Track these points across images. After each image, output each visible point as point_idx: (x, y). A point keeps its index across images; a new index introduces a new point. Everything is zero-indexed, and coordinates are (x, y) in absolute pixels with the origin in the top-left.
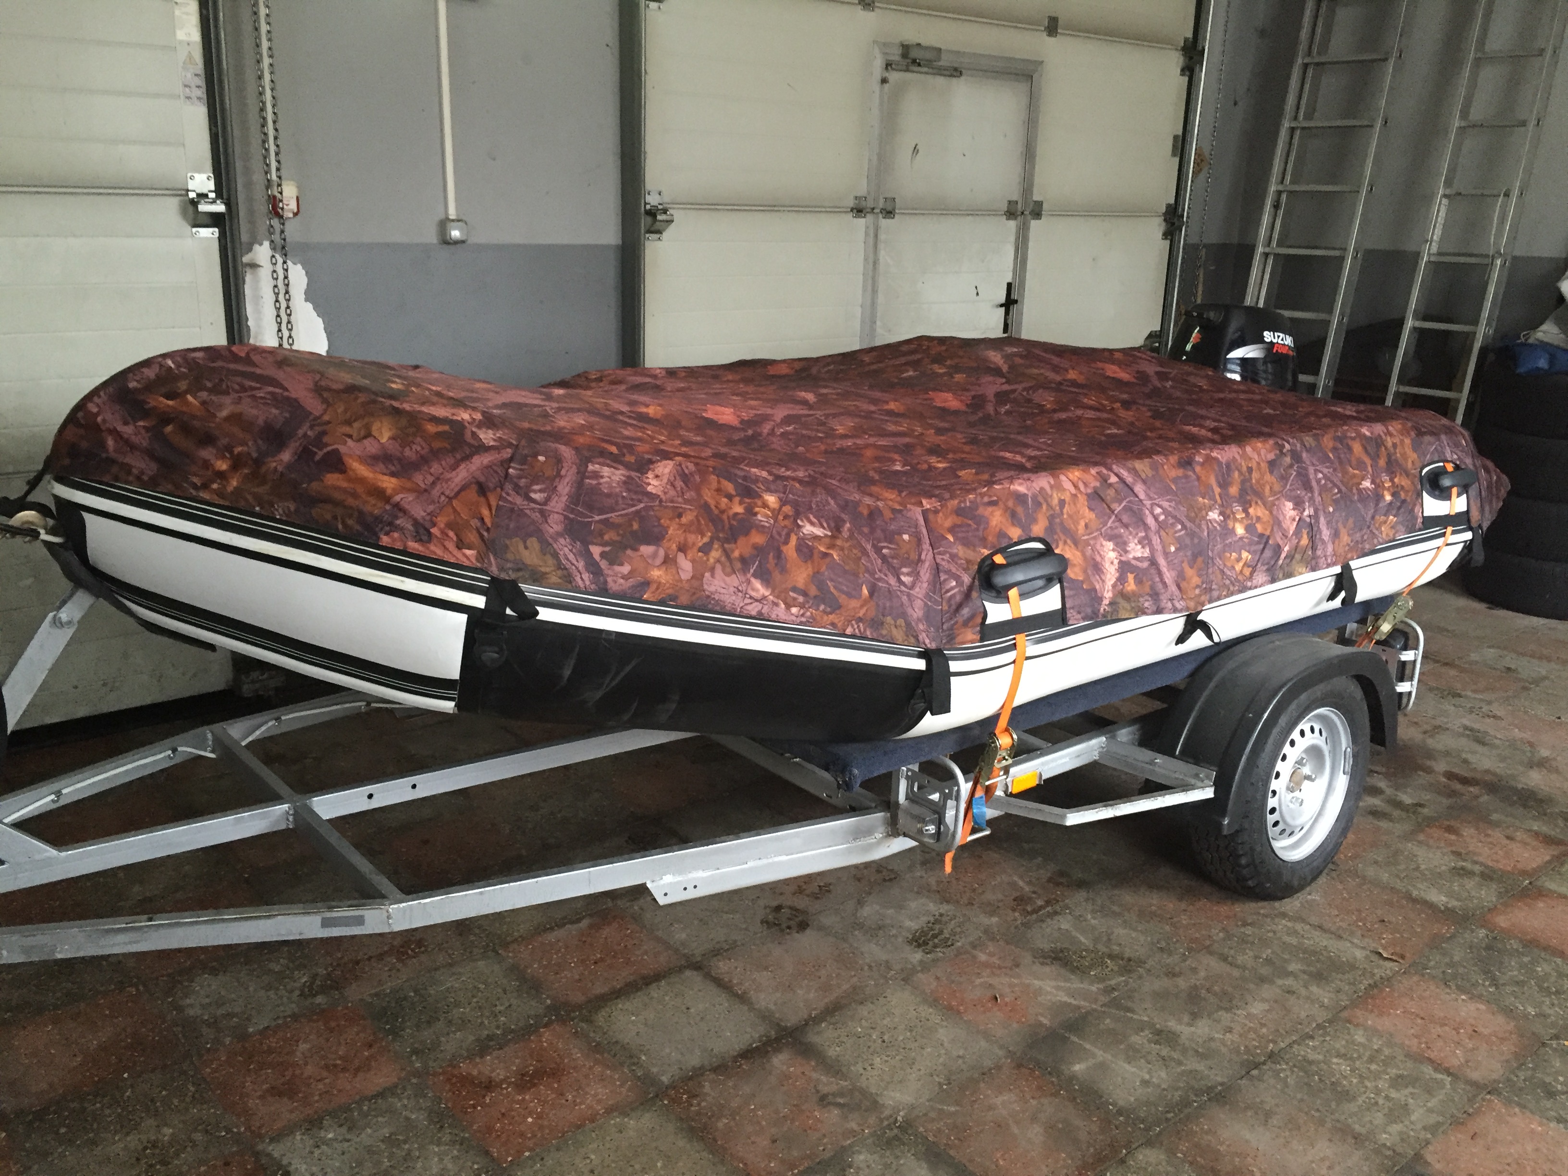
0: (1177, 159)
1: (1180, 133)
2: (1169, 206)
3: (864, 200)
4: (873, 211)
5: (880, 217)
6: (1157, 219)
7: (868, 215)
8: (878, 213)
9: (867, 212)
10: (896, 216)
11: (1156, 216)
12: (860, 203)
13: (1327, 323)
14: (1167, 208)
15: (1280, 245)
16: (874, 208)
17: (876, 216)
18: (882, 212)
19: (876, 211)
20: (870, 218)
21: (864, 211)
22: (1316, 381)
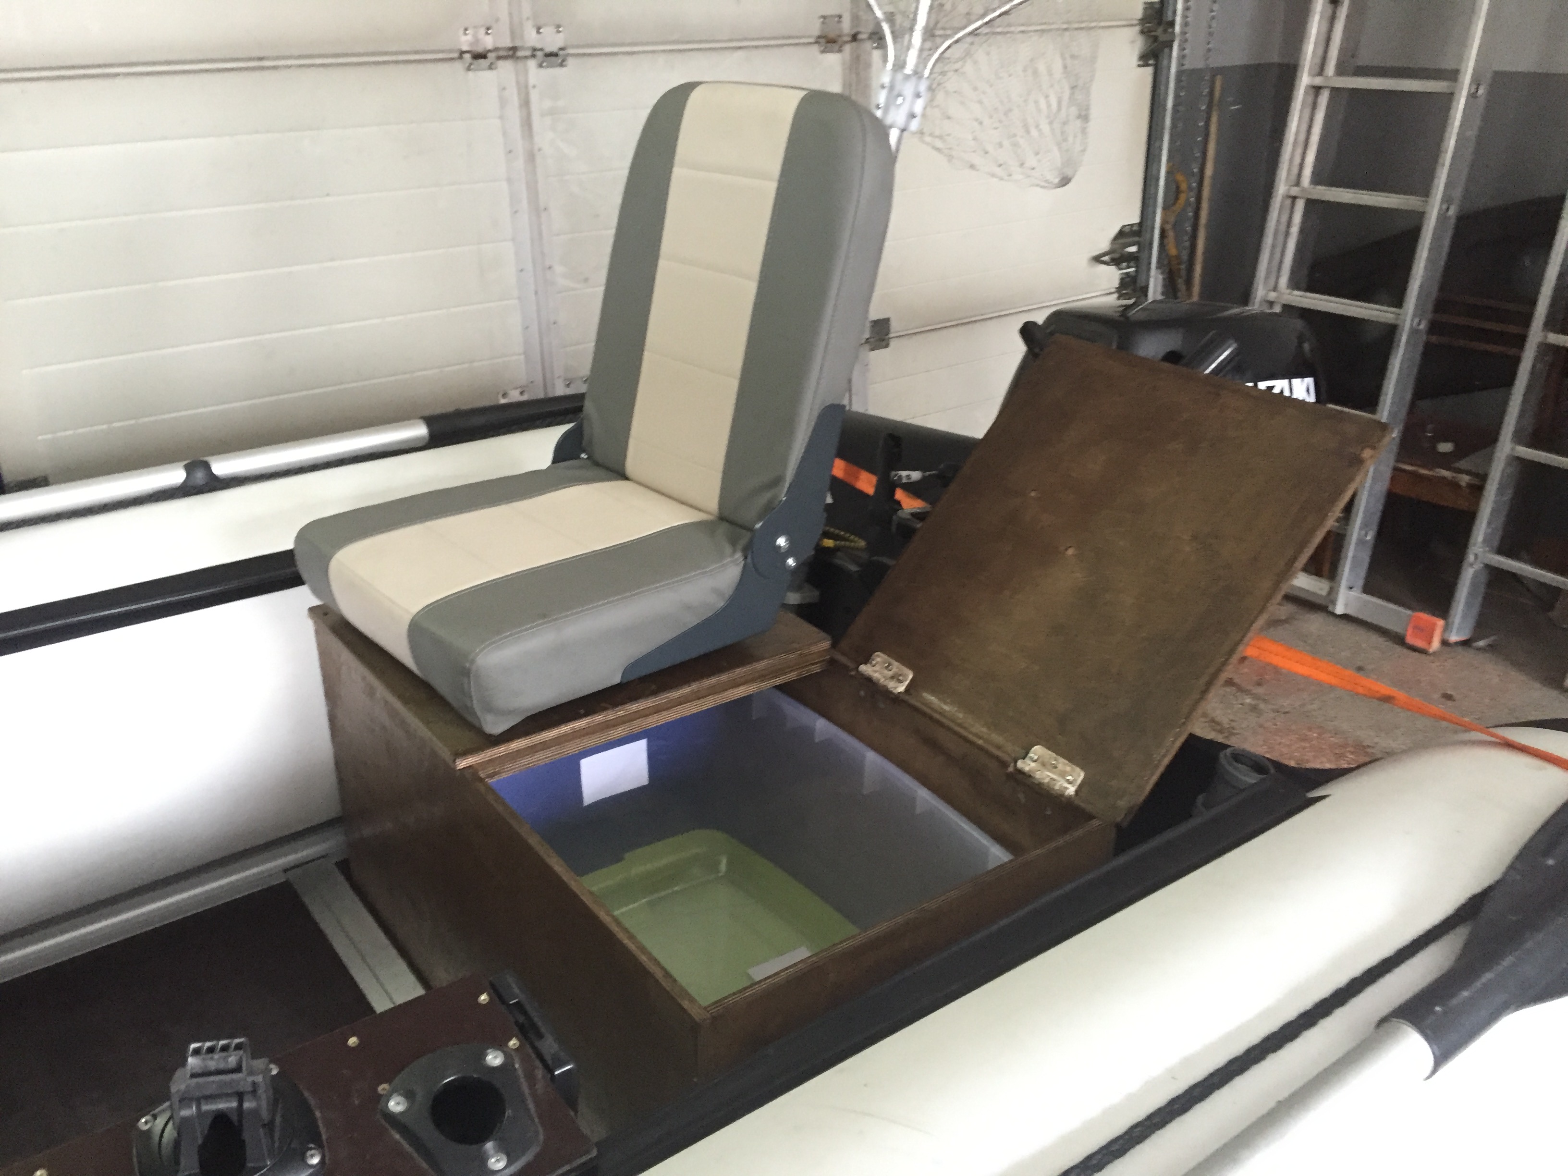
2: (1147, 7)
3: (487, 34)
4: (512, 53)
5: (532, 64)
6: (1126, 30)
7: (501, 63)
8: (526, 57)
9: (499, 58)
10: (570, 61)
11: (1124, 26)
12: (477, 41)
13: (1419, 217)
14: (1145, 9)
15: (1341, 70)
16: (514, 49)
17: (520, 65)
18: (533, 56)
19: (520, 54)
20: (506, 68)
21: (489, 55)
22: (1397, 319)
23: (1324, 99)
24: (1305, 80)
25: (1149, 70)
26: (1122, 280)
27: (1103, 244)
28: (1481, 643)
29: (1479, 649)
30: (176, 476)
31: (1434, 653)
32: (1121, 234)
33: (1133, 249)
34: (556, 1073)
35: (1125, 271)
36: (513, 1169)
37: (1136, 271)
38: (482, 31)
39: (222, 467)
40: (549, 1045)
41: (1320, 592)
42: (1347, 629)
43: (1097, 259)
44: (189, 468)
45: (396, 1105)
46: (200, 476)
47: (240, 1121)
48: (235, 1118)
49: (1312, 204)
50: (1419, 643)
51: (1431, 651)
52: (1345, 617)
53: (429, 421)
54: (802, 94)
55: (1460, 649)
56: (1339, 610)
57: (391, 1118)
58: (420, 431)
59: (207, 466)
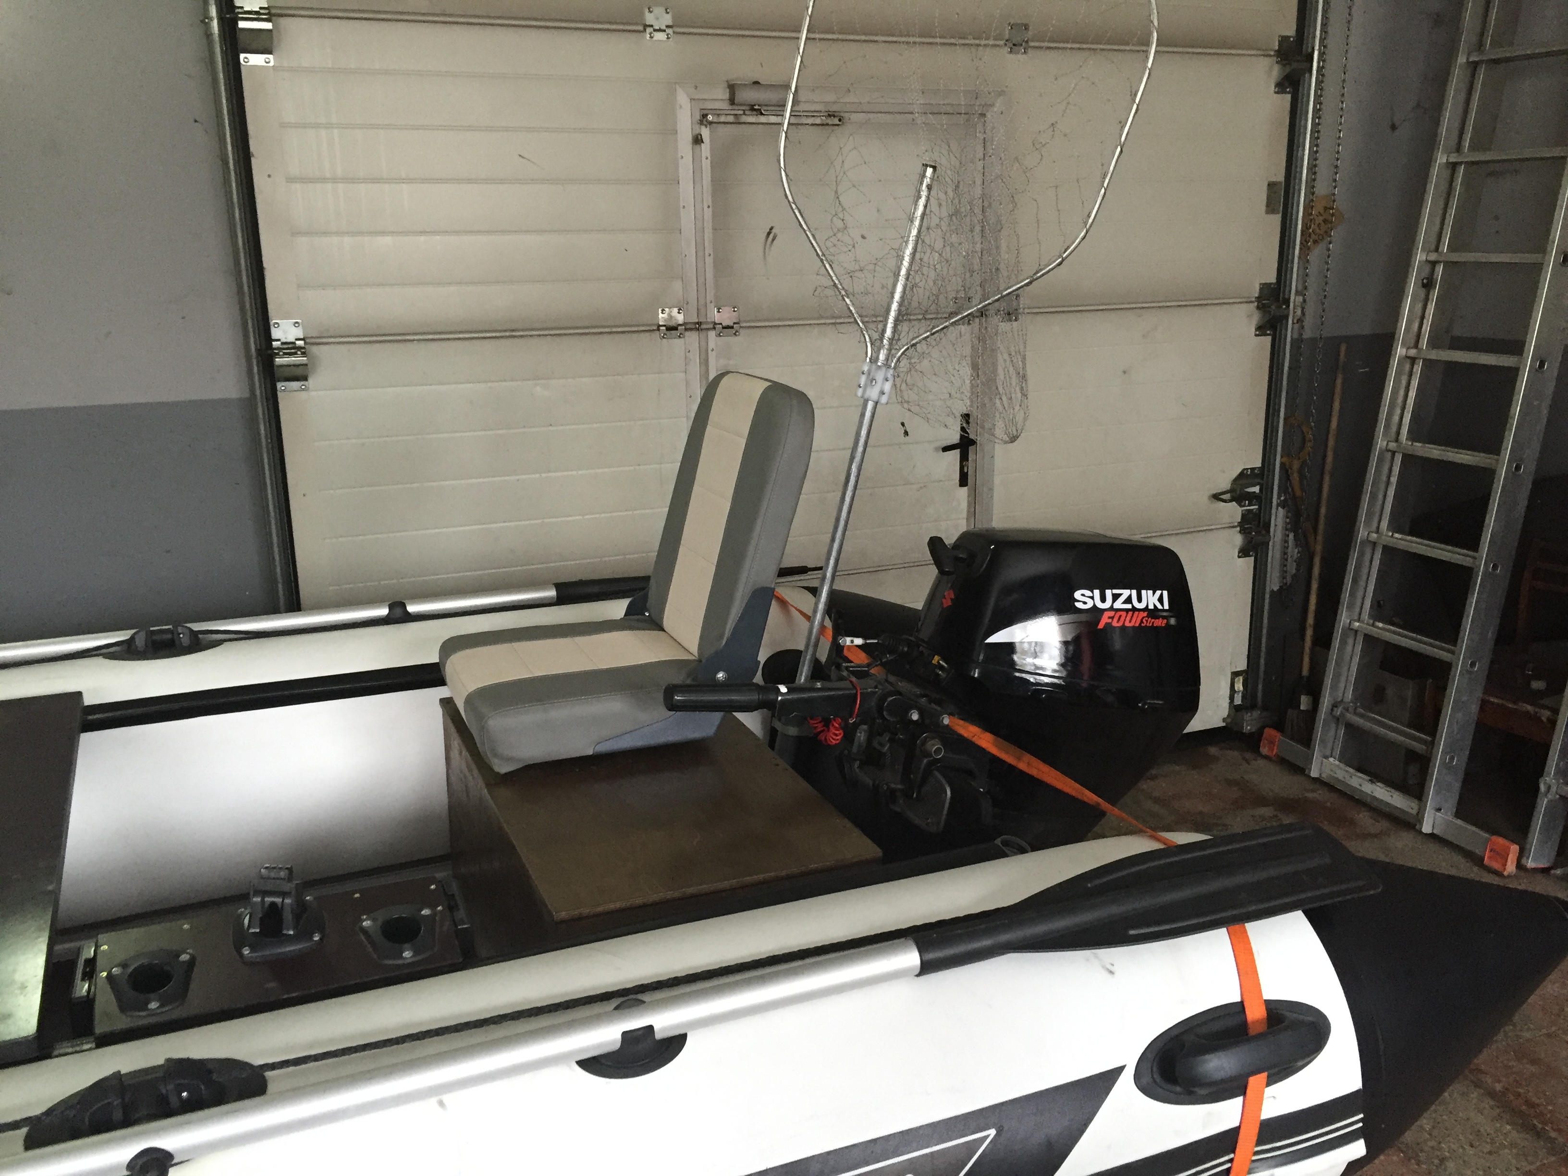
0: (1277, 219)
1: (1280, 177)
2: (1264, 287)
3: (679, 313)
4: (697, 327)
5: (712, 334)
6: (1245, 306)
7: (687, 334)
8: (708, 329)
9: (686, 329)
10: (742, 331)
11: (1241, 303)
12: (671, 317)
13: (1489, 474)
14: (1261, 290)
15: (1434, 343)
16: (699, 323)
17: (703, 334)
18: (714, 328)
19: (704, 326)
20: (692, 338)
21: (679, 328)
22: (1474, 563)
23: (1418, 368)
24: (1400, 351)
25: (1268, 340)
26: (1243, 516)
27: (1224, 483)
28: (1559, 872)
29: (1557, 877)
30: (384, 611)
31: (1509, 876)
32: (1242, 475)
33: (1256, 489)
34: (459, 927)
35: (1245, 508)
36: (414, 959)
37: (1260, 509)
38: (676, 310)
39: (412, 608)
40: (461, 914)
41: (1410, 811)
42: (1432, 846)
43: (1216, 497)
44: (391, 607)
45: (366, 924)
46: (398, 612)
47: (282, 907)
48: (280, 906)
49: (1408, 459)
50: (1496, 866)
51: (1506, 873)
52: (1432, 836)
53: (558, 586)
54: (769, 384)
55: (1539, 877)
56: (1426, 828)
57: (364, 931)
58: (552, 593)
59: (404, 606)
